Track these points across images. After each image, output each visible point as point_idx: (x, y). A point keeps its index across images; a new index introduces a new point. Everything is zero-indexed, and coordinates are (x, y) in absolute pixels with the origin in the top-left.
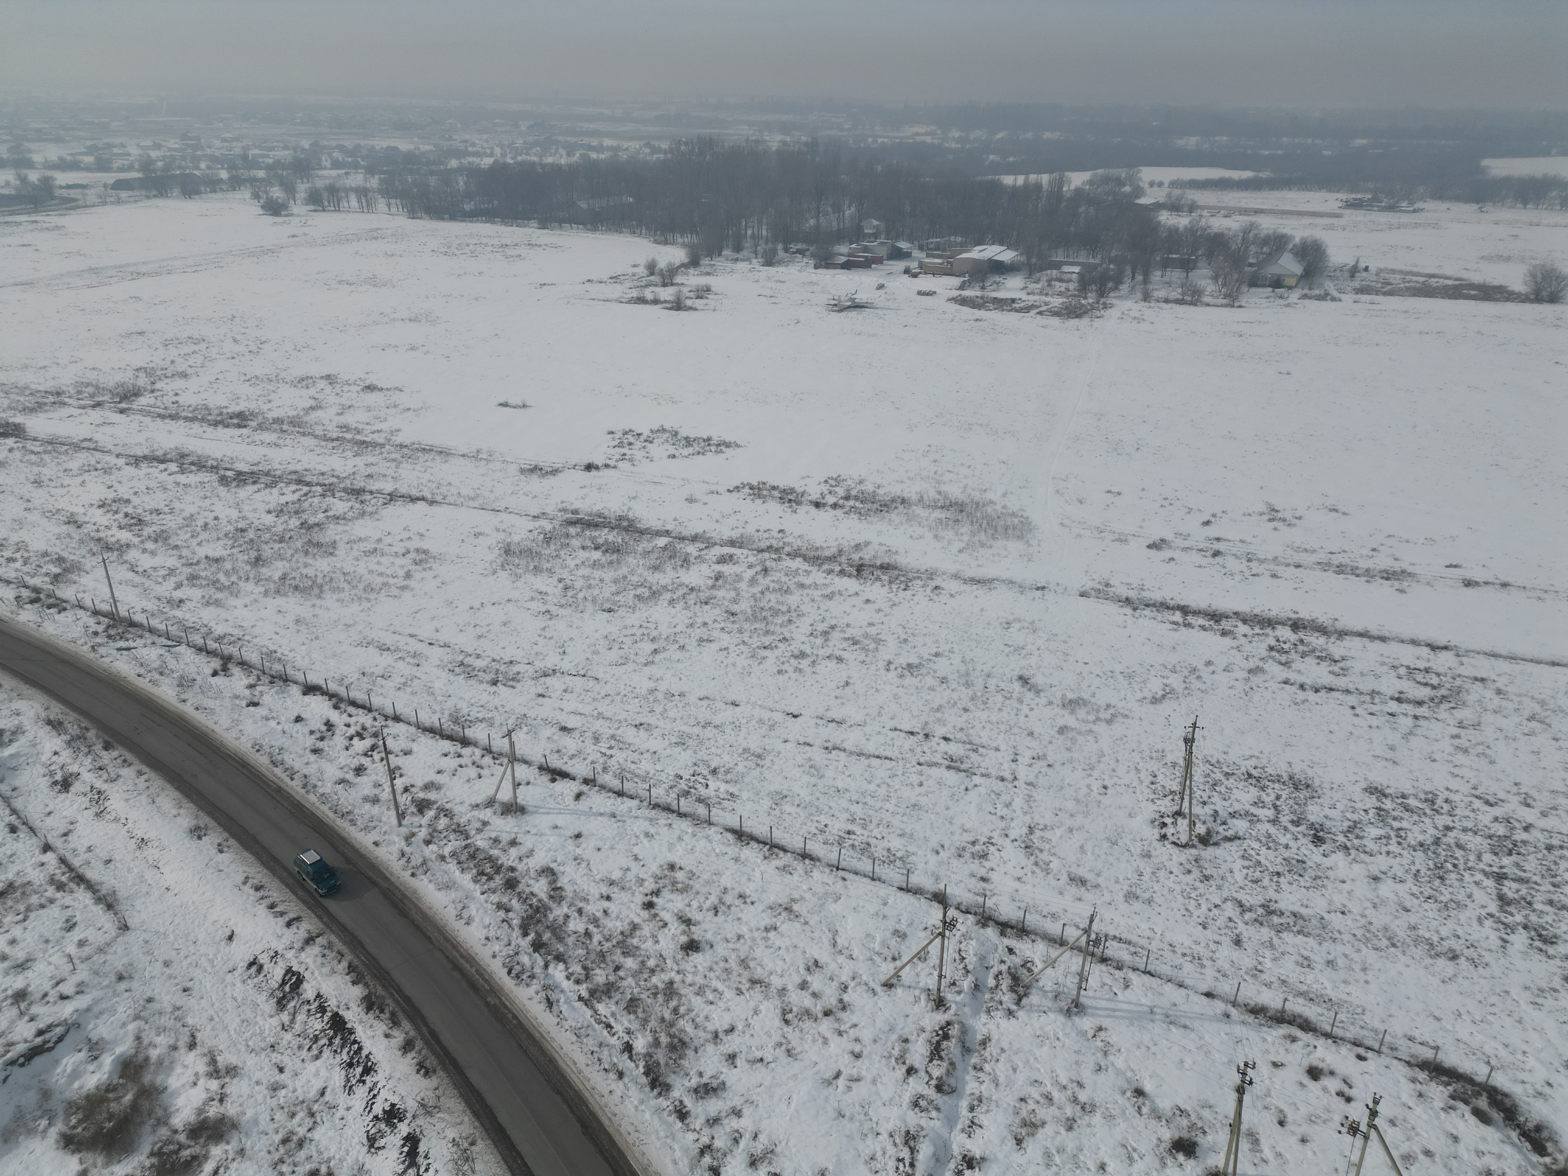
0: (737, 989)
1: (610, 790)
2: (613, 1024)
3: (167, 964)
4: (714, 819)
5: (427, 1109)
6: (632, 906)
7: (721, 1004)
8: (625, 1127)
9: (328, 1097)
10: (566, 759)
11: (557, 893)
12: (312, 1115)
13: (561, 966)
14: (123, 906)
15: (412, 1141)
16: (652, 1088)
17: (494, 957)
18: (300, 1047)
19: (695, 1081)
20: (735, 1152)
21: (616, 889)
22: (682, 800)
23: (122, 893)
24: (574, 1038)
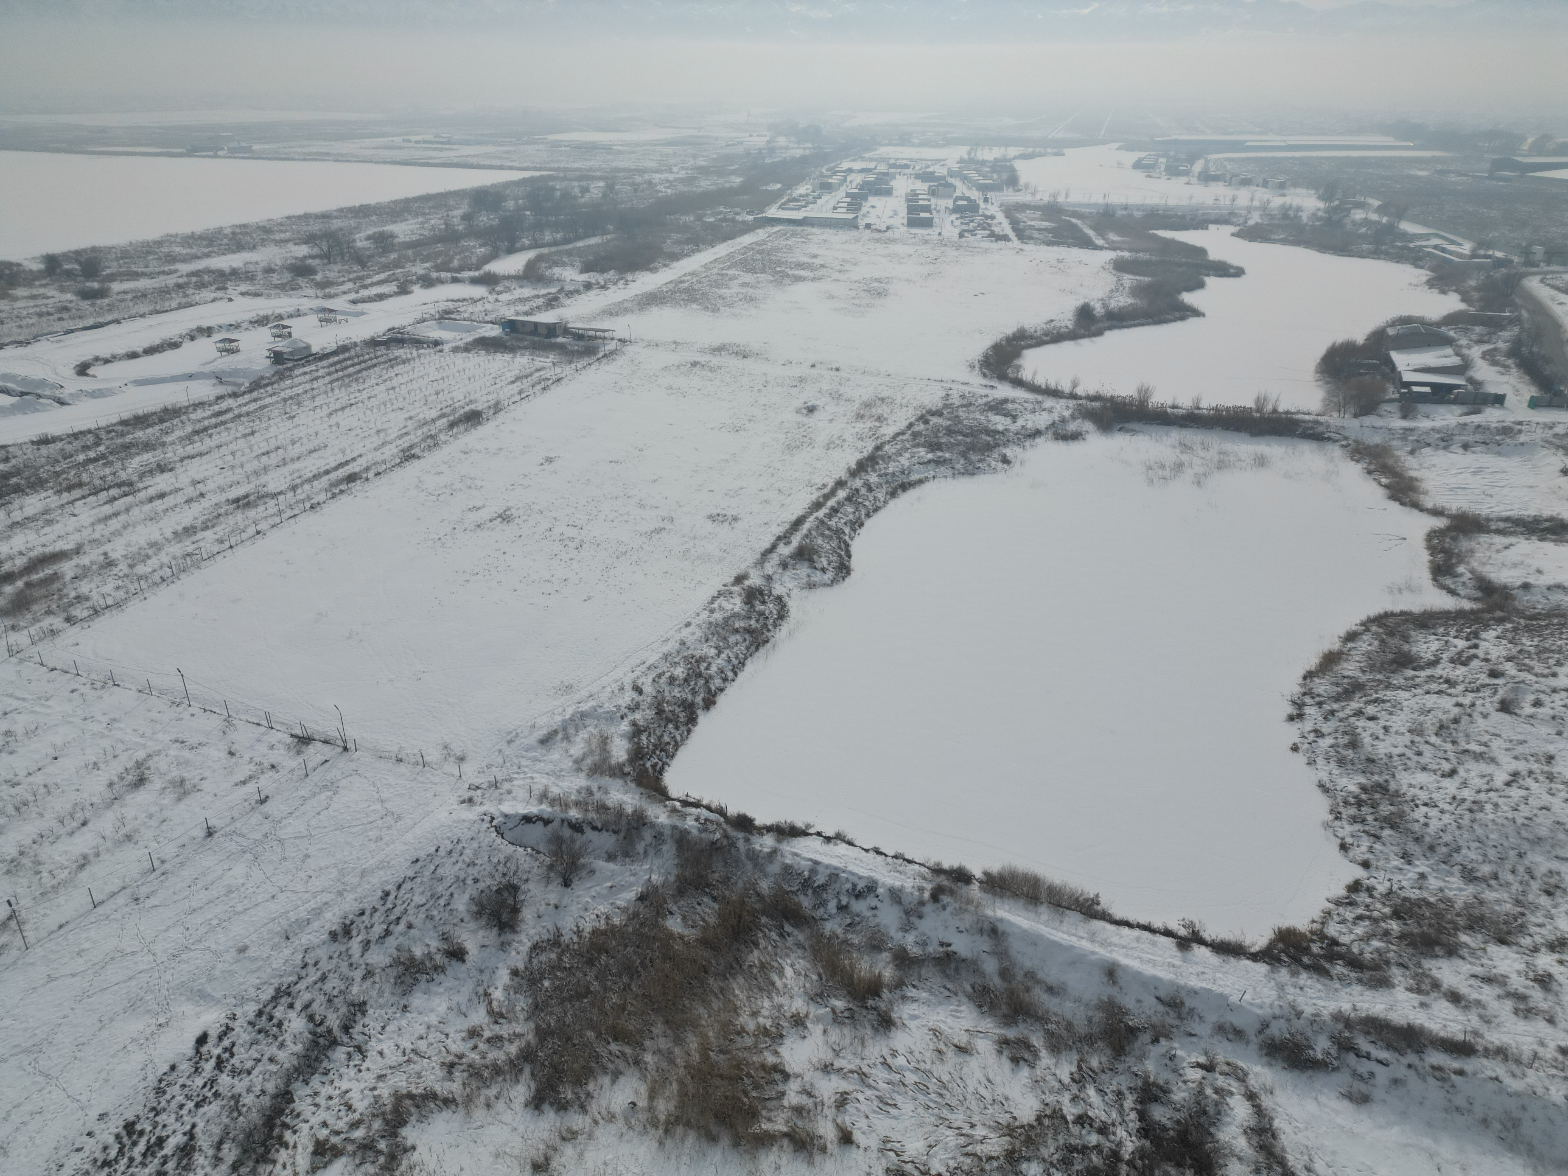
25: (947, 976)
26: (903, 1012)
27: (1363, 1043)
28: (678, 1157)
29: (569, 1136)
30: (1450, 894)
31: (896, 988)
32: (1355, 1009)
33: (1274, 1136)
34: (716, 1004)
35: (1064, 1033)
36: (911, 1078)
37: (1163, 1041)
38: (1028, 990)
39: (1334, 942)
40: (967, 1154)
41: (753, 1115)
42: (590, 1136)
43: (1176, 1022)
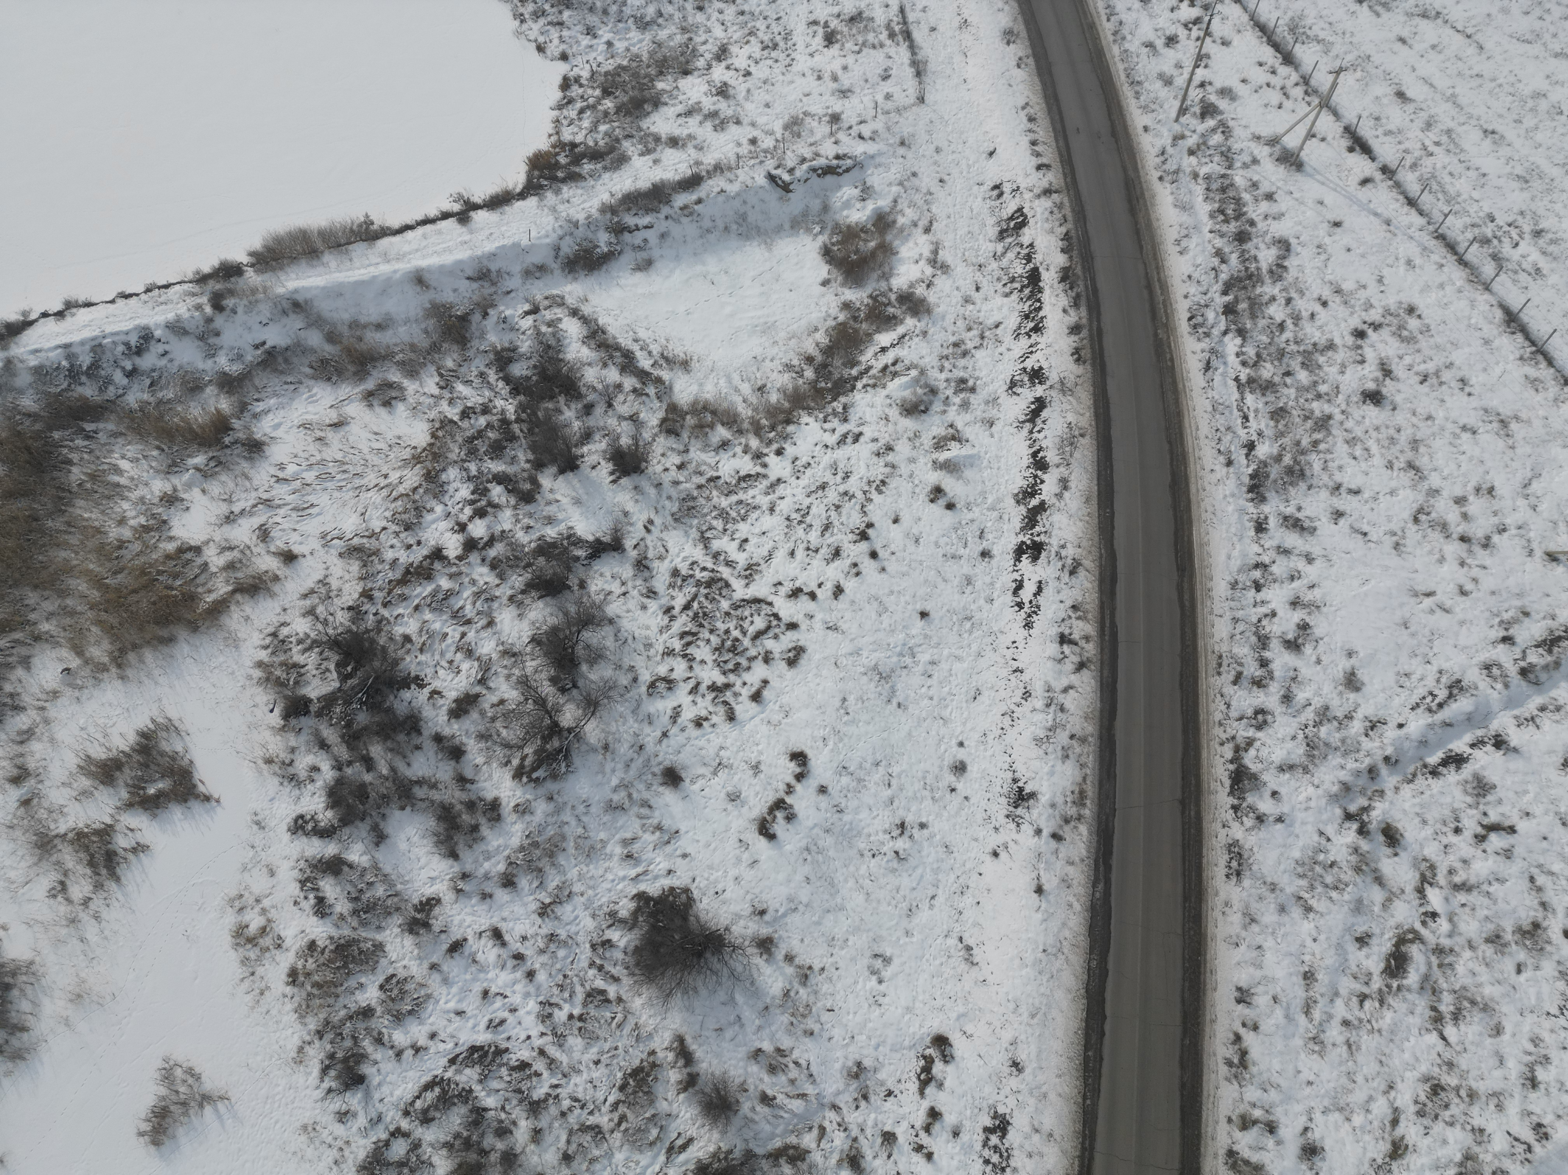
0: (1390, 462)
1: (1404, 193)
2: (1251, 418)
3: (938, 150)
4: (1495, 286)
5: (1063, 387)
6: (1343, 325)
7: (1363, 465)
8: (1206, 504)
9: (999, 331)
10: (1380, 131)
11: (1278, 271)
12: (982, 337)
13: (1238, 341)
14: (926, 79)
15: (1040, 404)
16: (1249, 491)
17: (1186, 297)
18: (999, 279)
19: (1290, 510)
20: (1285, 585)
21: (1338, 299)
22: (1476, 245)
23: (931, 67)
24: (1210, 409)
25: (282, 372)
26: (263, 428)
27: (630, 220)
28: (149, 675)
29: (26, 736)
30: (635, 50)
31: (242, 412)
32: (612, 195)
33: (604, 332)
34: (74, 540)
35: (413, 356)
36: (310, 476)
37: (491, 312)
38: (360, 339)
39: (573, 145)
40: (395, 499)
41: (191, 598)
42: (47, 721)
43: (493, 289)
